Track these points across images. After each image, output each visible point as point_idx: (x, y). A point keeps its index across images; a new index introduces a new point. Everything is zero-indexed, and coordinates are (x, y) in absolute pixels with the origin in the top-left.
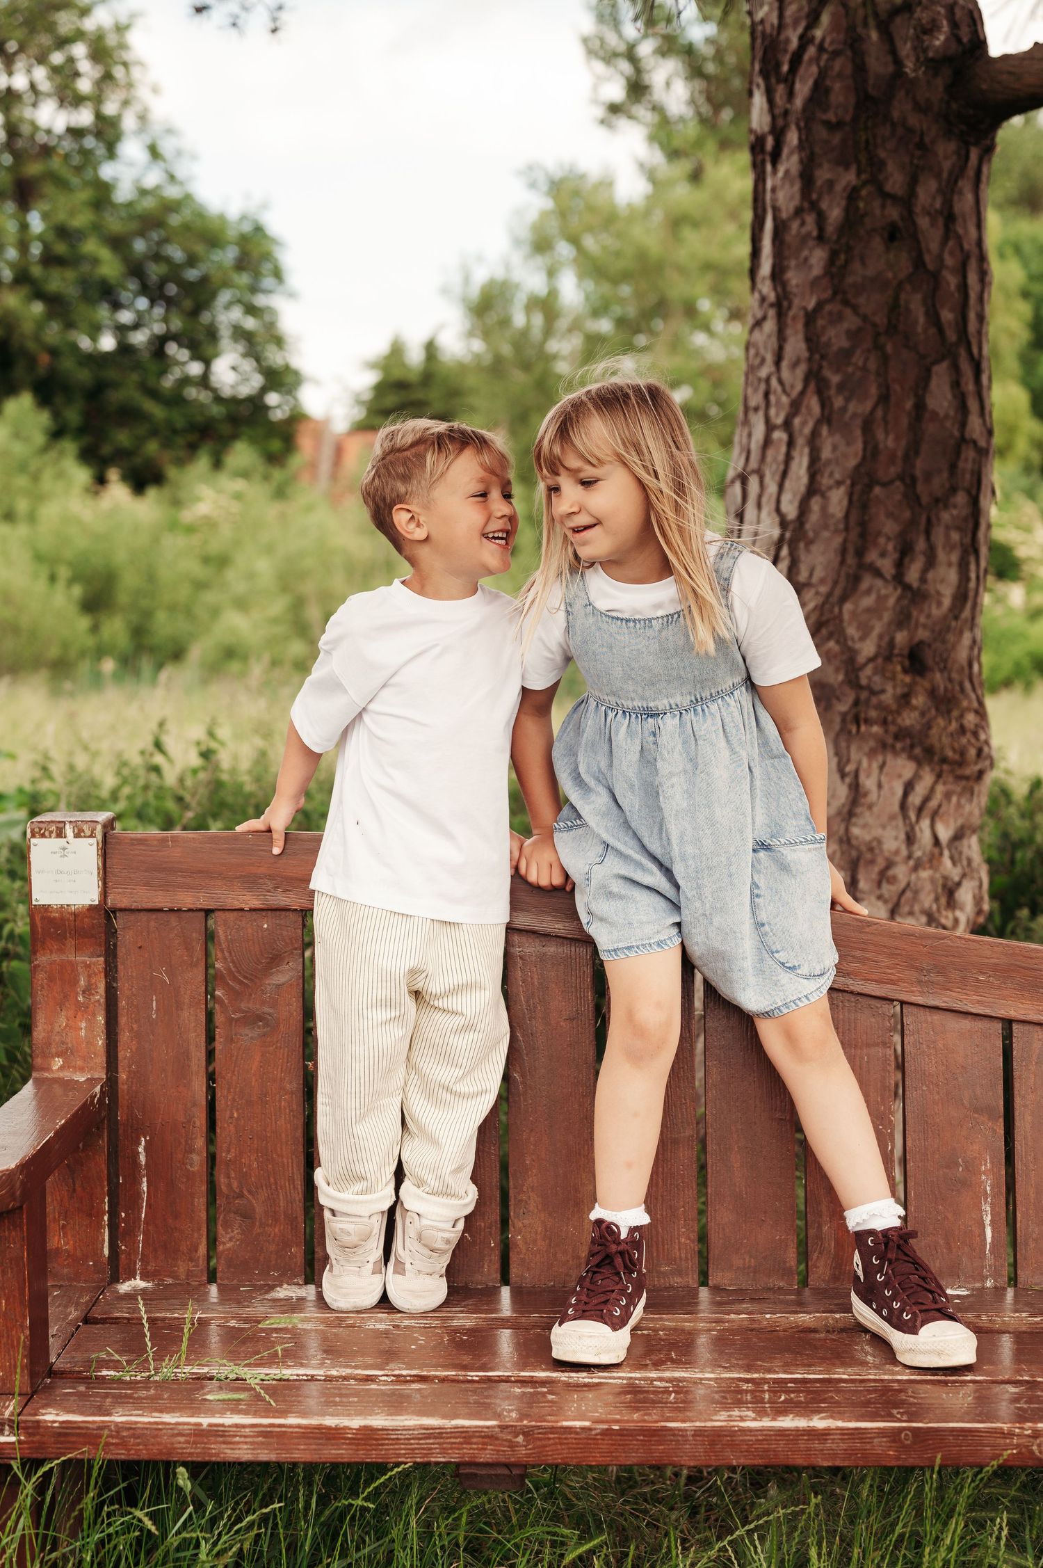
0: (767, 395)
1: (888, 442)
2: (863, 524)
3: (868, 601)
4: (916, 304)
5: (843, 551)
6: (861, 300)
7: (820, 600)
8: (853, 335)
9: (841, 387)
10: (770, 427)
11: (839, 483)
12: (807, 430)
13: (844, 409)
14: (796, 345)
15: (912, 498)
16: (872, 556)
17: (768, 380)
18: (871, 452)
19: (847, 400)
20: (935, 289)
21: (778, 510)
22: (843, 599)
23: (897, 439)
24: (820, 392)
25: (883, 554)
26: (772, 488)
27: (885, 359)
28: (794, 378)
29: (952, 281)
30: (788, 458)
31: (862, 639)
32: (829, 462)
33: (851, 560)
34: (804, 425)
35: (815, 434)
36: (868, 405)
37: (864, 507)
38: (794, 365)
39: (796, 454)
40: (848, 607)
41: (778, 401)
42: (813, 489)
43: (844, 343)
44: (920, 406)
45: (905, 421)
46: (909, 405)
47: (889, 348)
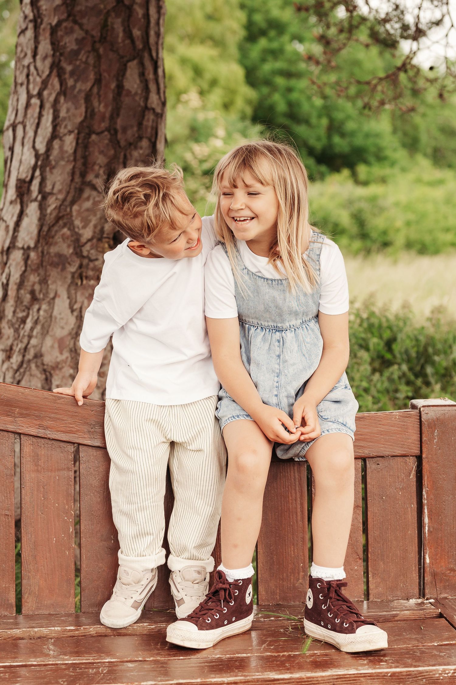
0: (28, 76)
1: (100, 108)
2: (85, 157)
3: (88, 204)
4: (117, 25)
5: (73, 173)
6: (85, 21)
7: (59, 203)
8: (79, 42)
9: (72, 73)
10: (30, 96)
11: (70, 132)
12: (52, 98)
13: (74, 87)
14: (45, 46)
15: (115, 142)
16: (90, 177)
17: (28, 67)
18: (90, 114)
19: (76, 81)
20: (130, 16)
21: (34, 147)
22: (73, 203)
23: (106, 106)
24: (59, 76)
25: (97, 176)
26: (31, 134)
27: (99, 57)
28: (44, 66)
29: (140, 12)
30: (40, 116)
31: (84, 227)
32: (64, 119)
33: (77, 179)
34: (50, 96)
35: (56, 101)
36: (89, 85)
37: (86, 147)
38: (45, 58)
39: (45, 113)
40: (75, 208)
41: (34, 80)
42: (54, 135)
43: (74, 47)
44: (120, 87)
45: (111, 96)
46: (113, 85)
47: (101, 51)
